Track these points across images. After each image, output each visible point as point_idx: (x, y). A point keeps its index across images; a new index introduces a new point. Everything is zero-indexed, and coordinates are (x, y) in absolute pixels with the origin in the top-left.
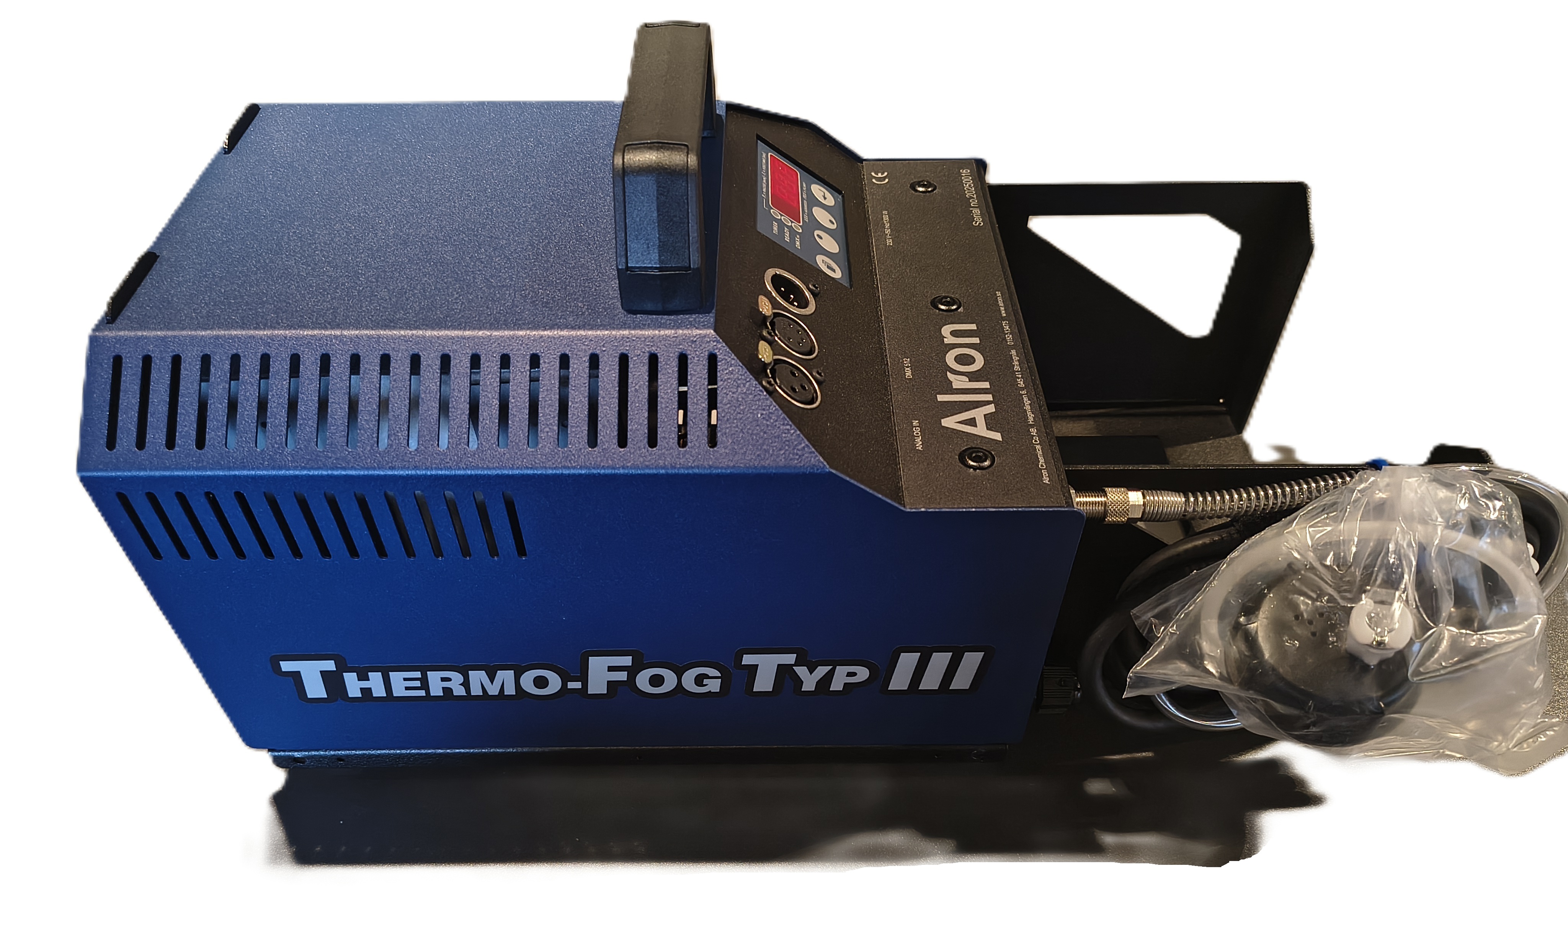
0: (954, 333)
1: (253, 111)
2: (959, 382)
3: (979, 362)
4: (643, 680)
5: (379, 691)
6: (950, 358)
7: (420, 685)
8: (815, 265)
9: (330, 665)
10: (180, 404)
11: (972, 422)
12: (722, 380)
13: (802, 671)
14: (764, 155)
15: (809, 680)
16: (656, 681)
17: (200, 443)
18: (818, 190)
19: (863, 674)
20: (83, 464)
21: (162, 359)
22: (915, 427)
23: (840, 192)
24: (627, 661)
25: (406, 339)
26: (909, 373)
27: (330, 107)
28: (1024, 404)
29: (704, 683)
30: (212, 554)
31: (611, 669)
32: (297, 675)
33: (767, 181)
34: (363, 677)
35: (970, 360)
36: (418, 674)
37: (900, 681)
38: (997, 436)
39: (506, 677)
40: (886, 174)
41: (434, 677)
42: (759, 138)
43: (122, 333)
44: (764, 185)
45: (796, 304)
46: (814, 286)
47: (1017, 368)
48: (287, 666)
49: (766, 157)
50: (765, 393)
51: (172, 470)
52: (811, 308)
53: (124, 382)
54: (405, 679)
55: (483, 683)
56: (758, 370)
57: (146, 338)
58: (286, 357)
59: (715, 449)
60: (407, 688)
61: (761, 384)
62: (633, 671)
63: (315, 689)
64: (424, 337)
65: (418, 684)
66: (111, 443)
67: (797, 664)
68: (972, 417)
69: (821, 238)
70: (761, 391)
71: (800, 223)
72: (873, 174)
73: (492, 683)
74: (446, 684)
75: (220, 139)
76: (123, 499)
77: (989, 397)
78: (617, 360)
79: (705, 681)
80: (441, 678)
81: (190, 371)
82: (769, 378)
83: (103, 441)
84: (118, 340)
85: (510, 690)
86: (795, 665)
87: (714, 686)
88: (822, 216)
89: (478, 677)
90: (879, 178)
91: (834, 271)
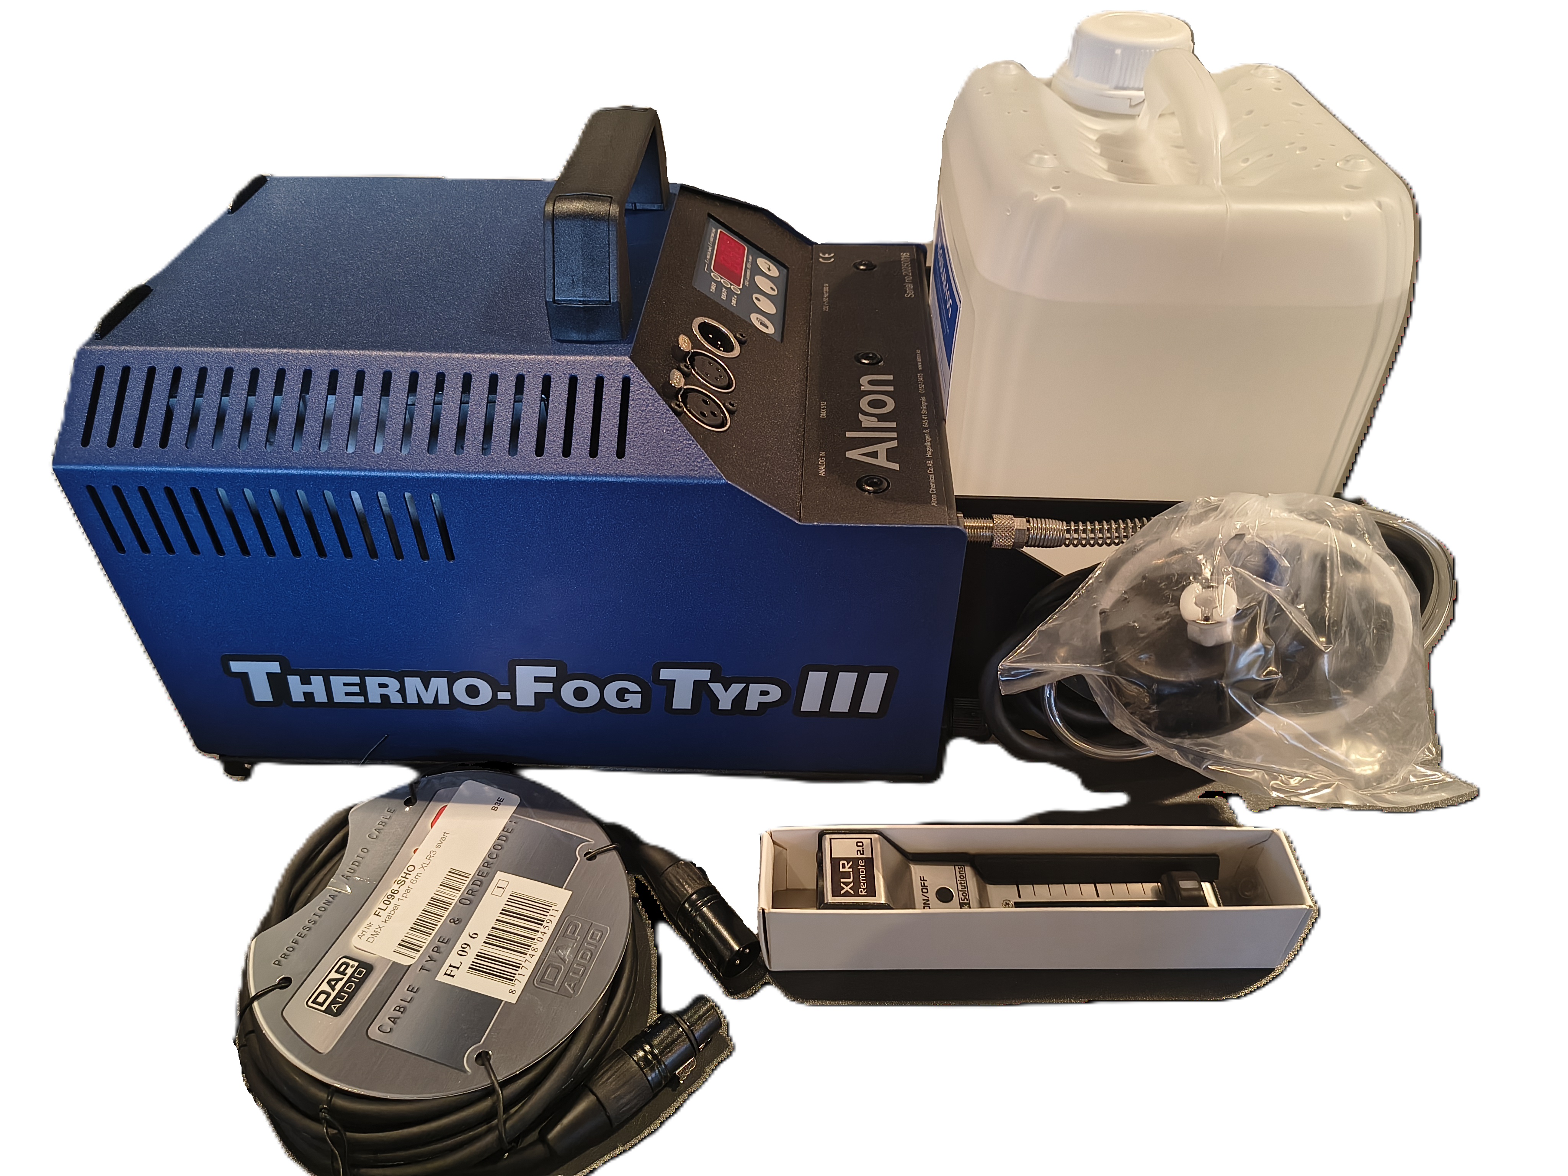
0: (871, 383)
1: (259, 183)
2: (866, 421)
3: (891, 405)
4: (567, 692)
5: (321, 697)
6: (864, 403)
7: (359, 691)
8: (749, 321)
9: (274, 667)
10: (150, 408)
11: (874, 455)
12: (633, 400)
13: (717, 688)
14: (714, 230)
15: (725, 698)
16: (580, 694)
17: (164, 443)
18: (763, 263)
19: (775, 693)
20: (57, 460)
21: (139, 370)
22: (822, 457)
23: (785, 267)
24: (551, 672)
25: (353, 358)
26: (823, 414)
27: (329, 180)
28: (925, 441)
29: (625, 698)
30: (170, 549)
31: (538, 679)
32: (244, 676)
33: (713, 250)
34: (306, 681)
35: (882, 404)
36: (356, 680)
37: (811, 702)
38: (896, 467)
39: (439, 684)
40: (832, 255)
41: (372, 682)
42: (710, 216)
43: (107, 347)
44: (709, 253)
45: (722, 349)
46: (742, 335)
47: (924, 411)
48: (236, 666)
49: (715, 233)
50: (671, 412)
51: (137, 465)
52: (736, 352)
53: (105, 388)
54: (345, 684)
55: (419, 692)
56: (668, 393)
57: (128, 351)
58: (247, 369)
59: (623, 459)
60: (347, 694)
61: (670, 406)
62: (558, 682)
63: (262, 692)
64: (370, 356)
65: (356, 689)
66: (85, 441)
67: (712, 680)
68: (875, 450)
69: (759, 300)
70: (668, 410)
71: (739, 286)
72: (821, 255)
73: (427, 691)
74: (384, 691)
75: (227, 202)
76: (92, 490)
77: (894, 435)
78: (541, 380)
79: (627, 696)
80: (379, 684)
81: (162, 382)
82: (680, 402)
83: (79, 439)
84: (102, 353)
85: (444, 699)
86: (710, 681)
87: (634, 701)
88: (762, 283)
89: (413, 684)
90: (826, 258)
91: (767, 327)
